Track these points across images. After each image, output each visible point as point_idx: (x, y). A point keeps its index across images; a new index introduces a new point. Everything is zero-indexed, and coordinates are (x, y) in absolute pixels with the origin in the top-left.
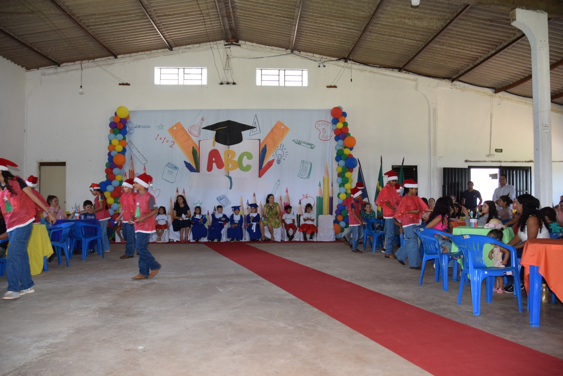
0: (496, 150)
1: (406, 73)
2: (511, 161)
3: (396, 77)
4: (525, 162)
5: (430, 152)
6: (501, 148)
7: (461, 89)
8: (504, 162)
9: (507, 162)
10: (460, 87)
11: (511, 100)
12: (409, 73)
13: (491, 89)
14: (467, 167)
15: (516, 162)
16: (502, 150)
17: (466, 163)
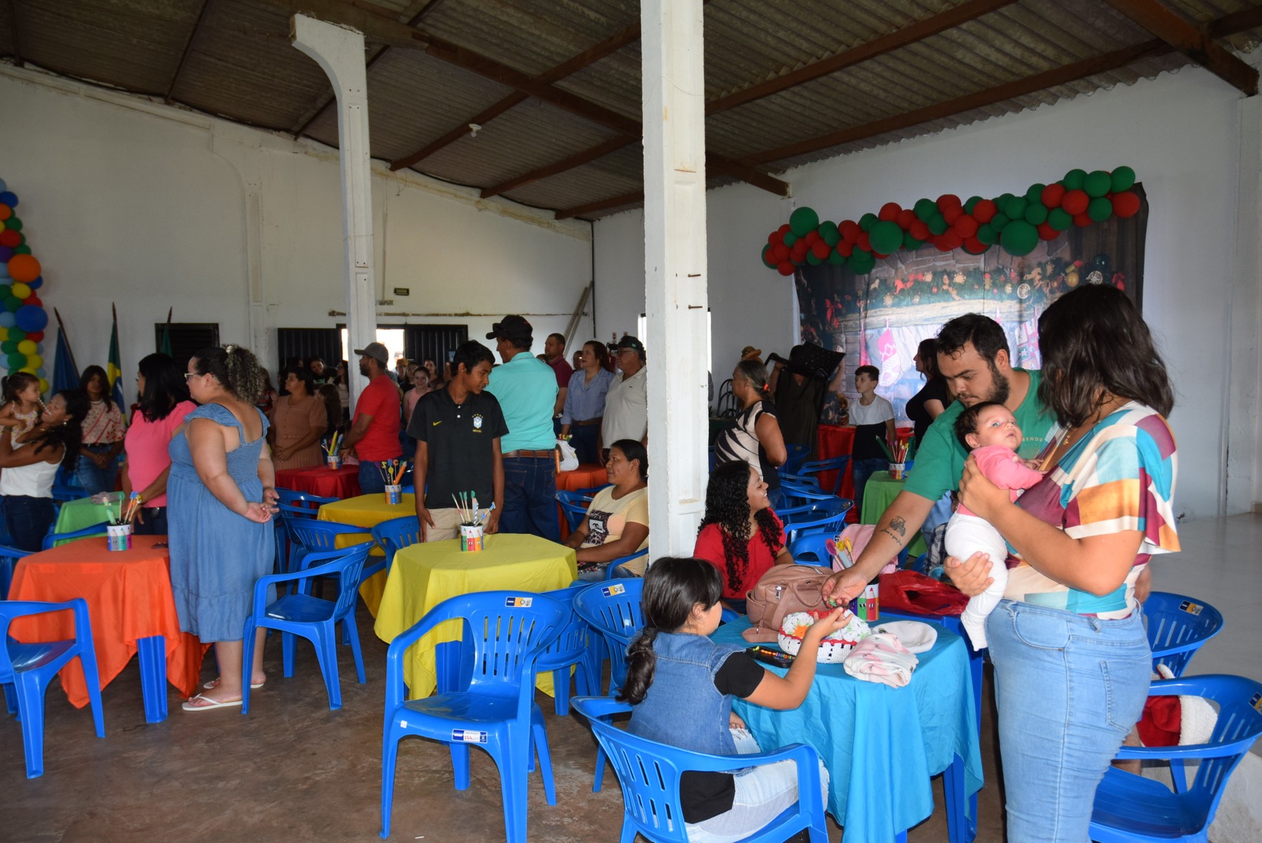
0: (397, 291)
1: (185, 109)
2: (427, 313)
3: (157, 116)
4: (456, 315)
5: (248, 294)
6: (407, 288)
7: (317, 156)
8: (413, 315)
9: (419, 315)
10: (314, 152)
11: (426, 186)
12: (191, 111)
13: (383, 162)
14: (335, 327)
15: (437, 315)
16: (408, 290)
17: (332, 318)
